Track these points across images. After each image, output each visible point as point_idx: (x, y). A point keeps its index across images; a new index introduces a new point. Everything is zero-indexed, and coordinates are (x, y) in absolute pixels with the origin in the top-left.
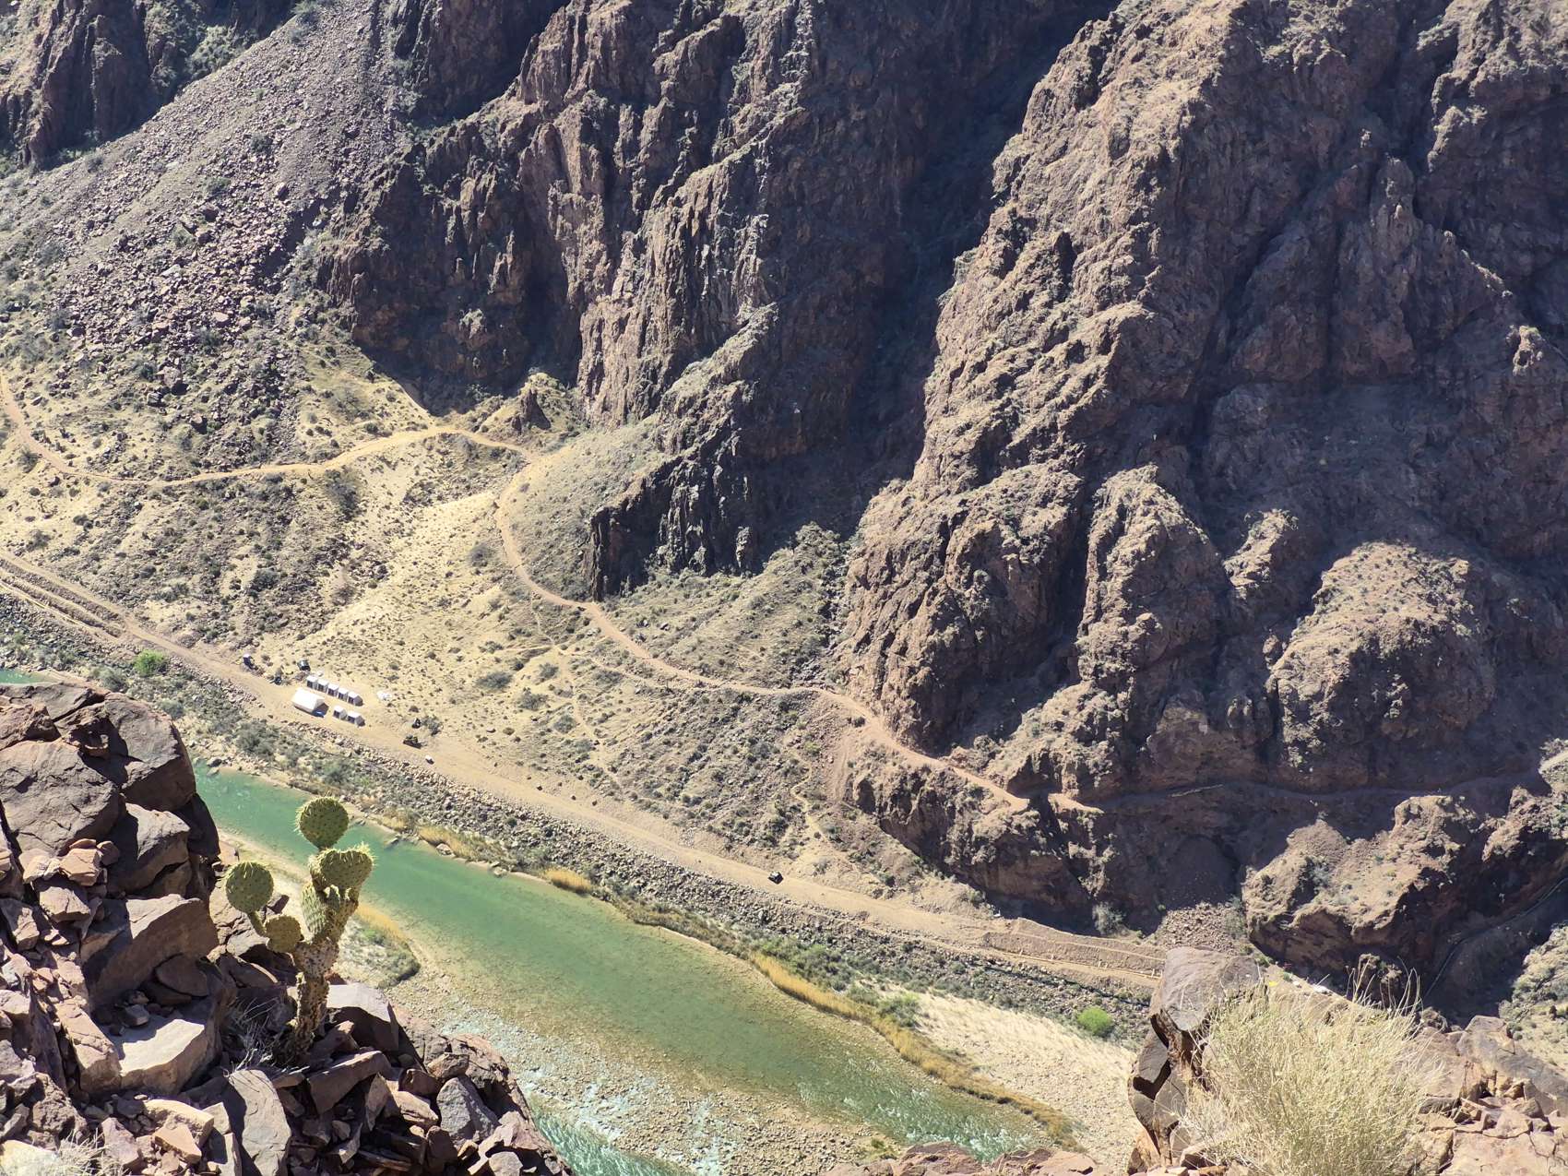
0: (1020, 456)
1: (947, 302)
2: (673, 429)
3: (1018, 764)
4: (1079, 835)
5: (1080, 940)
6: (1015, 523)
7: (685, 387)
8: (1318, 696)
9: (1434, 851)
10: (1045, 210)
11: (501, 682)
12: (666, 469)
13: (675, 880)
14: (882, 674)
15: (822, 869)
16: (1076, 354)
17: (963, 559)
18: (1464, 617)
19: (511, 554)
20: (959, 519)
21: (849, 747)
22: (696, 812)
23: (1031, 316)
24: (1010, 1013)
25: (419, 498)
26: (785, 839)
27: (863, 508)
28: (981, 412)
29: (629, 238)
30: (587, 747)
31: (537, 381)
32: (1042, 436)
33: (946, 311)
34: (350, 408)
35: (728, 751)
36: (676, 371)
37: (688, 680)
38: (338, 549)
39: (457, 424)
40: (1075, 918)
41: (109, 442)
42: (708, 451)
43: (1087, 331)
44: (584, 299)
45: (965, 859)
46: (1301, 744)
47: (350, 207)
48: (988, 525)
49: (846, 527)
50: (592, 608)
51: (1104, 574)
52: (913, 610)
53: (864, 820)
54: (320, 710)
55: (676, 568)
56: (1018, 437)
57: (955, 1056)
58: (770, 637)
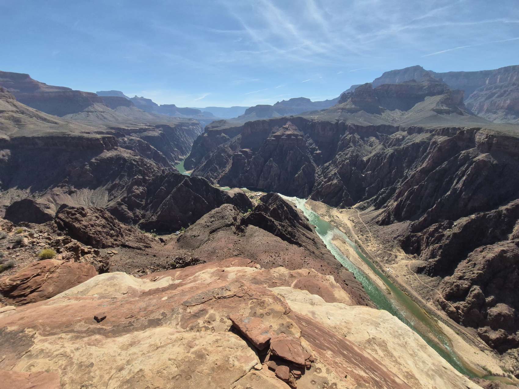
0: (464, 280)
2: (427, 263)
3: (456, 306)
4: (461, 315)
5: (458, 324)
6: (462, 285)
7: (429, 260)
8: (493, 315)
9: (502, 335)
10: (473, 260)
11: (405, 276)
12: (426, 266)
13: (416, 298)
14: (443, 291)
15: (431, 305)
16: (473, 273)
17: (455, 286)
18: (513, 315)
19: (409, 266)
20: (455, 282)
21: (437, 296)
22: (420, 294)
23: (469, 268)
24: (448, 327)
25: (402, 259)
26: (429, 300)
27: (445, 277)
28: (461, 274)
29: (428, 247)
30: (411, 284)
31: (415, 255)
32: (467, 279)
33: (459, 264)
34: (398, 250)
35: (425, 290)
36: (429, 259)
37: (423, 283)
38: (394, 260)
39: (407, 255)
40: (458, 322)
41: (378, 245)
42: (430, 266)
43: (475, 272)
44: (422, 250)
45: (447, 311)
46: (489, 319)
47: (403, 236)
48: (459, 284)
49: (443, 277)
50: (415, 274)
51: (471, 293)
52: (448, 288)
53: (437, 302)
54: (389, 271)
55: (424, 274)
56: (465, 278)
57: (441, 328)
58: (432, 283)
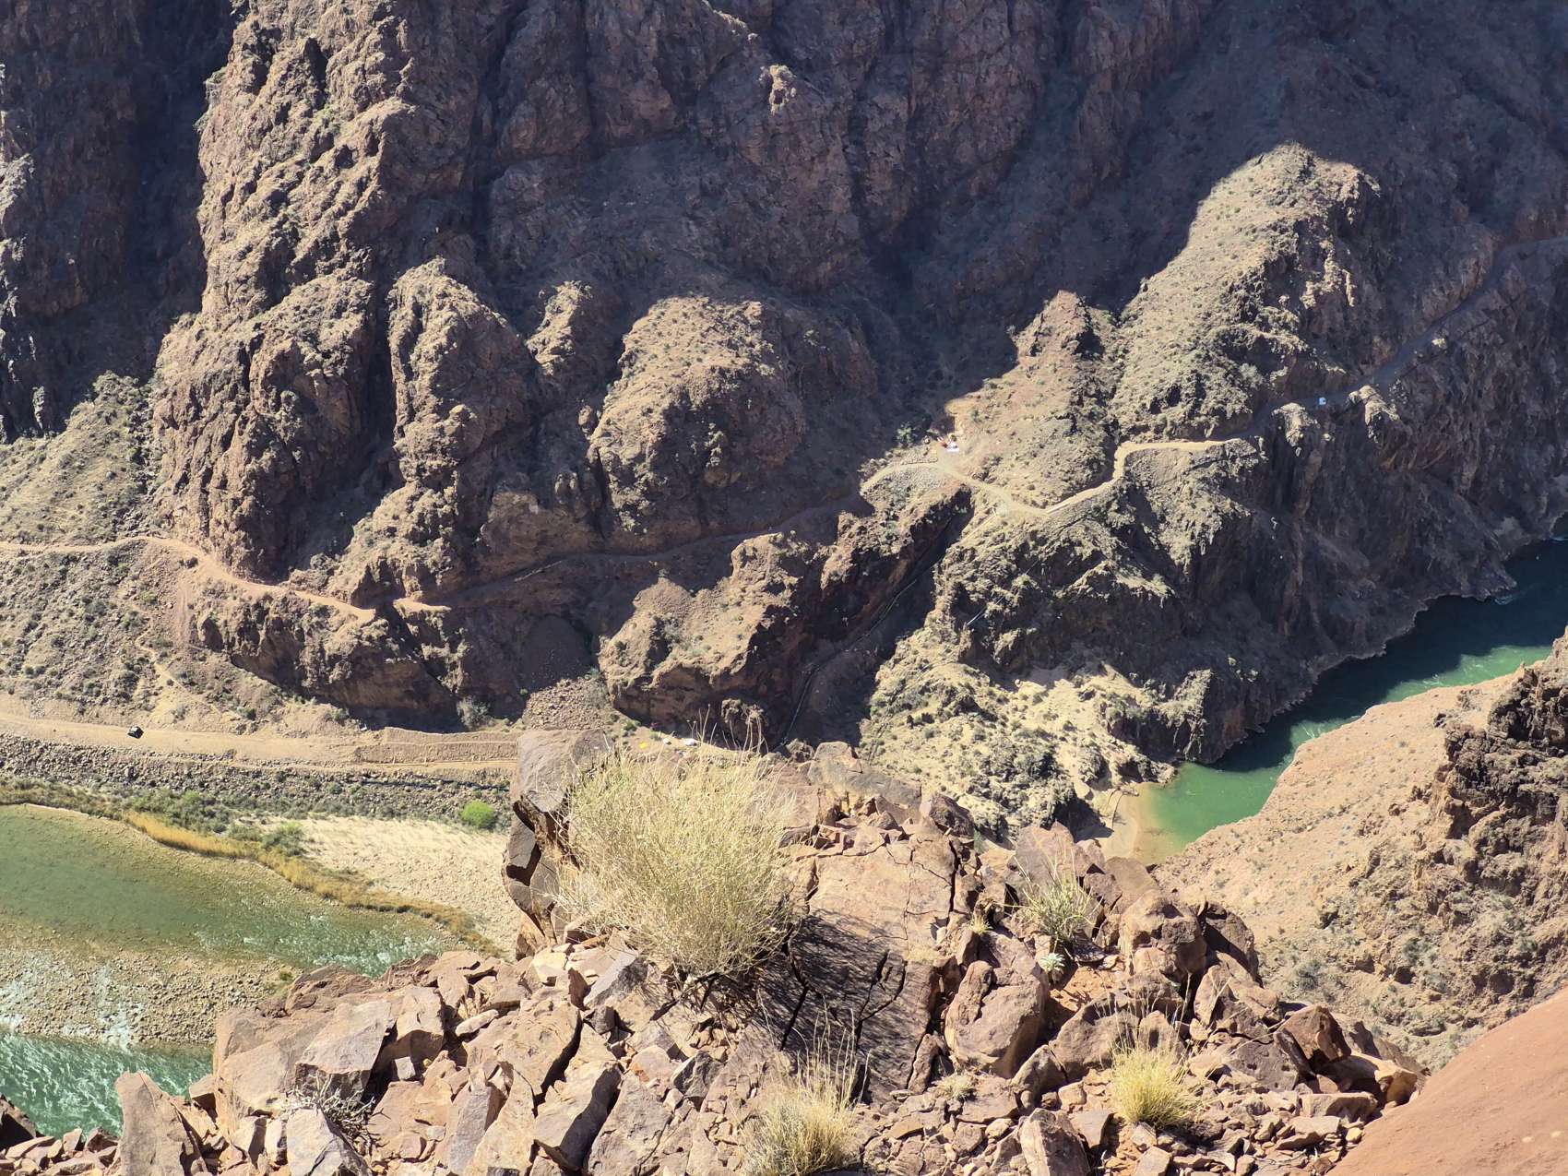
0: (307, 271)
1: (205, 125)
3: (357, 577)
4: (430, 635)
5: (450, 738)
6: (313, 338)
8: (640, 458)
9: (774, 588)
10: (287, 19)
13: (32, 754)
14: (206, 511)
15: (181, 715)
16: (345, 159)
17: (268, 382)
18: (766, 357)
20: (256, 344)
21: (186, 591)
22: (42, 682)
23: (293, 128)
24: (394, 823)
26: (138, 692)
27: (157, 348)
28: (259, 233)
32: (325, 248)
33: (206, 137)
35: (63, 614)
37: (9, 551)
40: (442, 719)
43: (352, 135)
45: (322, 679)
46: (631, 508)
48: (287, 345)
49: (144, 370)
51: (410, 374)
52: (226, 442)
53: (214, 659)
56: (301, 252)
57: (347, 875)
58: (86, 493)
